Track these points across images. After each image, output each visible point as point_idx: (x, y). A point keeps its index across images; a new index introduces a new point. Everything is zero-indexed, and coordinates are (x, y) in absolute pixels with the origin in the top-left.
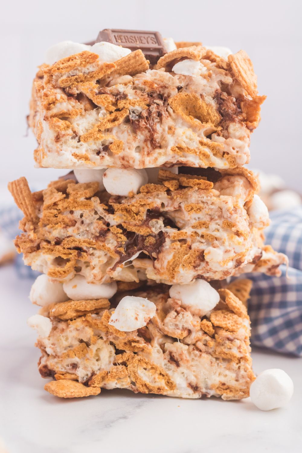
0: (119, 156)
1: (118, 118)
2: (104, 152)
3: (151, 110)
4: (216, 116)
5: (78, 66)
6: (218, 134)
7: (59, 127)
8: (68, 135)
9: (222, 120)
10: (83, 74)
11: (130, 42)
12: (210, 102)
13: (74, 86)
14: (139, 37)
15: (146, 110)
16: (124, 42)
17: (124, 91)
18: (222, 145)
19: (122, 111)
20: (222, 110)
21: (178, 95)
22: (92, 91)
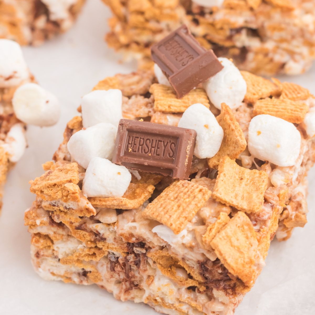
1: (96, 255)
3: (128, 259)
5: (60, 199)
6: (200, 292)
7: (38, 247)
8: (47, 256)
9: (205, 282)
10: (63, 208)
11: (143, 150)
12: (193, 266)
13: (56, 214)
14: (157, 141)
15: (123, 257)
16: (135, 151)
17: (103, 234)
18: (200, 307)
19: (100, 251)
20: (206, 276)
21: (157, 252)
22: (72, 225)
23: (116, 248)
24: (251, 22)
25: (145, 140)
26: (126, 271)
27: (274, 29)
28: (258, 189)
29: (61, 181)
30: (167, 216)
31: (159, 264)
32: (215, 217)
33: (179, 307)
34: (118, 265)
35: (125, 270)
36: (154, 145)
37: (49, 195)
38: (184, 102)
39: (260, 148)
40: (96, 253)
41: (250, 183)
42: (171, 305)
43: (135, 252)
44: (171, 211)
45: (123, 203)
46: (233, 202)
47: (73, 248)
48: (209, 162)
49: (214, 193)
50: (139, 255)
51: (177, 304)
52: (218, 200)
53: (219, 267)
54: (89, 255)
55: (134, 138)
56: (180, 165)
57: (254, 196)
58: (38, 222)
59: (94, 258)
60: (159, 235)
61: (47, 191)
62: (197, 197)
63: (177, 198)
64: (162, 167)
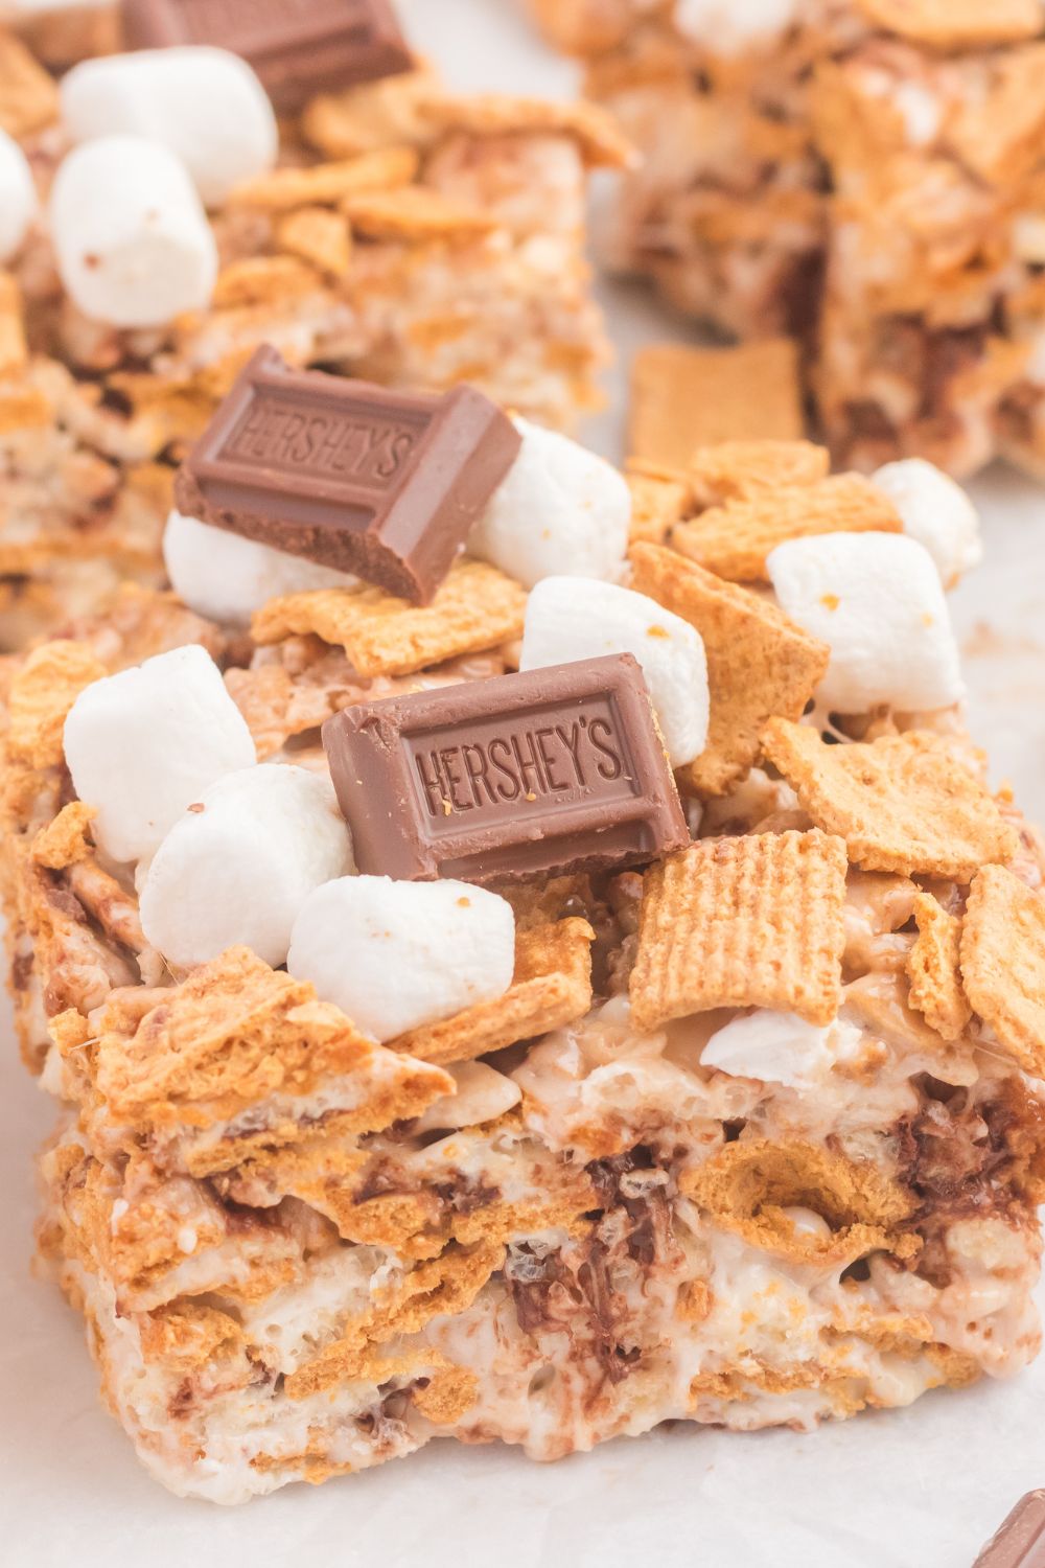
0: (459, 1427)
1: (455, 1286)
2: (389, 1421)
3: (603, 1239)
4: (894, 1203)
5: (276, 1089)
6: (901, 1265)
7: (188, 1360)
8: (232, 1388)
9: (918, 1211)
10: (296, 1126)
11: (496, 790)
12: (870, 1156)
13: (256, 1173)
14: (535, 738)
15: (580, 1239)
16: (470, 805)
17: (484, 1174)
18: (924, 1325)
19: (471, 1257)
20: (925, 1179)
21: (724, 1155)
22: (337, 1189)
23: (546, 1213)
24: (339, 334)
25: (485, 749)
26: (592, 1303)
27: (436, 332)
28: (953, 790)
29: (252, 1018)
30: (763, 968)
31: (724, 1209)
32: (881, 933)
33: (840, 1362)
34: (557, 1287)
35: (588, 1298)
36: (528, 757)
37: (220, 1093)
38: (447, 614)
39: (861, 653)
40: (453, 1275)
41: (907, 783)
42: (803, 1370)
43: (631, 1193)
44: (763, 946)
45: (562, 992)
46: (924, 852)
47: (338, 1303)
48: (699, 777)
49: (853, 837)
50: (640, 1203)
51: (828, 1357)
52: (872, 864)
53: (972, 1118)
54: (422, 1299)
55: (439, 756)
56: (662, 794)
57: (966, 808)
58: (188, 1238)
59: (444, 1303)
60: (734, 1071)
61: (205, 1084)
62: (816, 870)
63: (736, 904)
64: (600, 827)
